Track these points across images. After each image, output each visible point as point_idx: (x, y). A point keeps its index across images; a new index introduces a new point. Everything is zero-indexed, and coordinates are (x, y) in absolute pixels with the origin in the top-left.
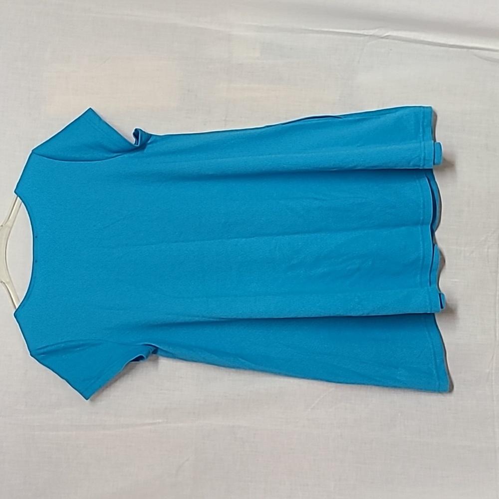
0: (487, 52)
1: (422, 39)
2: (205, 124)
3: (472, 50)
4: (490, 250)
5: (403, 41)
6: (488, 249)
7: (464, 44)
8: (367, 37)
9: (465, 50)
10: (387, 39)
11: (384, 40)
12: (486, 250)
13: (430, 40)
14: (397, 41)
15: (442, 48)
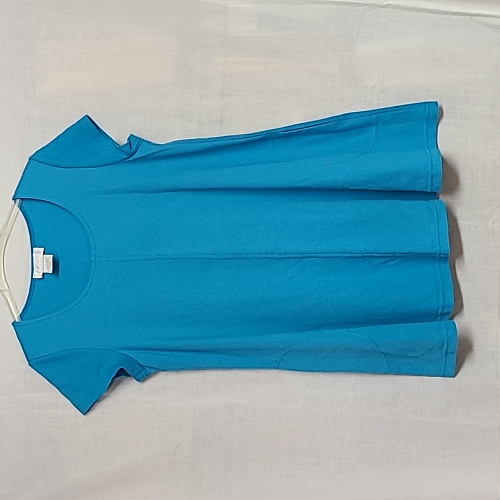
0: (491, 19)
1: (423, 7)
2: (201, 99)
3: (476, 18)
4: (495, 224)
5: (405, 9)
6: (494, 223)
7: (467, 11)
8: (366, 6)
9: (468, 17)
10: (386, 8)
11: (384, 9)
12: (491, 224)
13: (431, 8)
14: (397, 10)
15: (444, 16)
